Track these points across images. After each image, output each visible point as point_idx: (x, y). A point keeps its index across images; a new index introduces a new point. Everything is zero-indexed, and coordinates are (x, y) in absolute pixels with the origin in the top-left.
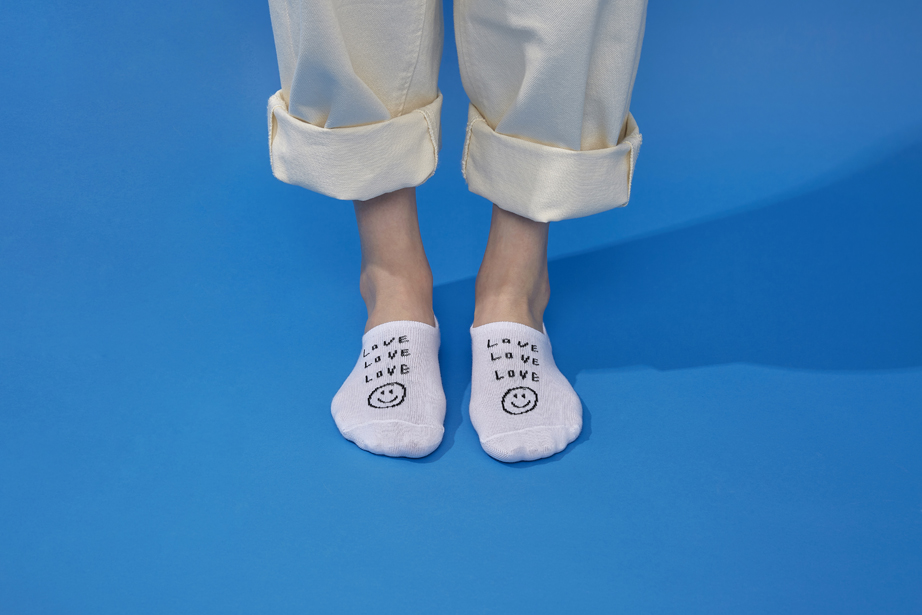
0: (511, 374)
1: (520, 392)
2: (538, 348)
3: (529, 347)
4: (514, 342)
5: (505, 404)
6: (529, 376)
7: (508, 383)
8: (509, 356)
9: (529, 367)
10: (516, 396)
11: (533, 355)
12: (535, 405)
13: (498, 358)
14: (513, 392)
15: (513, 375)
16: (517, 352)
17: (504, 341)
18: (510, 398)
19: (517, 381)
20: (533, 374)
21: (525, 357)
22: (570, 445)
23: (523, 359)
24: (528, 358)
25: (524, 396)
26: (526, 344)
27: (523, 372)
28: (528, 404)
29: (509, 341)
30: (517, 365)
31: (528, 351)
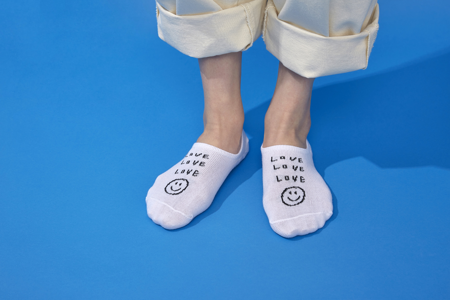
0: (287, 178)
1: (293, 190)
2: (303, 160)
3: (297, 160)
4: (288, 158)
5: (283, 198)
6: (298, 179)
7: (285, 184)
8: (285, 167)
9: (298, 173)
10: (290, 193)
11: (300, 165)
12: (304, 199)
13: (278, 168)
14: (288, 191)
15: (288, 179)
16: (290, 164)
17: (281, 158)
18: (286, 194)
19: (291, 183)
20: (301, 177)
21: (295, 167)
22: (327, 222)
23: (293, 168)
24: (297, 167)
25: (296, 193)
26: (295, 159)
27: (295, 177)
28: (299, 198)
29: (284, 158)
30: (291, 173)
31: (296, 163)
